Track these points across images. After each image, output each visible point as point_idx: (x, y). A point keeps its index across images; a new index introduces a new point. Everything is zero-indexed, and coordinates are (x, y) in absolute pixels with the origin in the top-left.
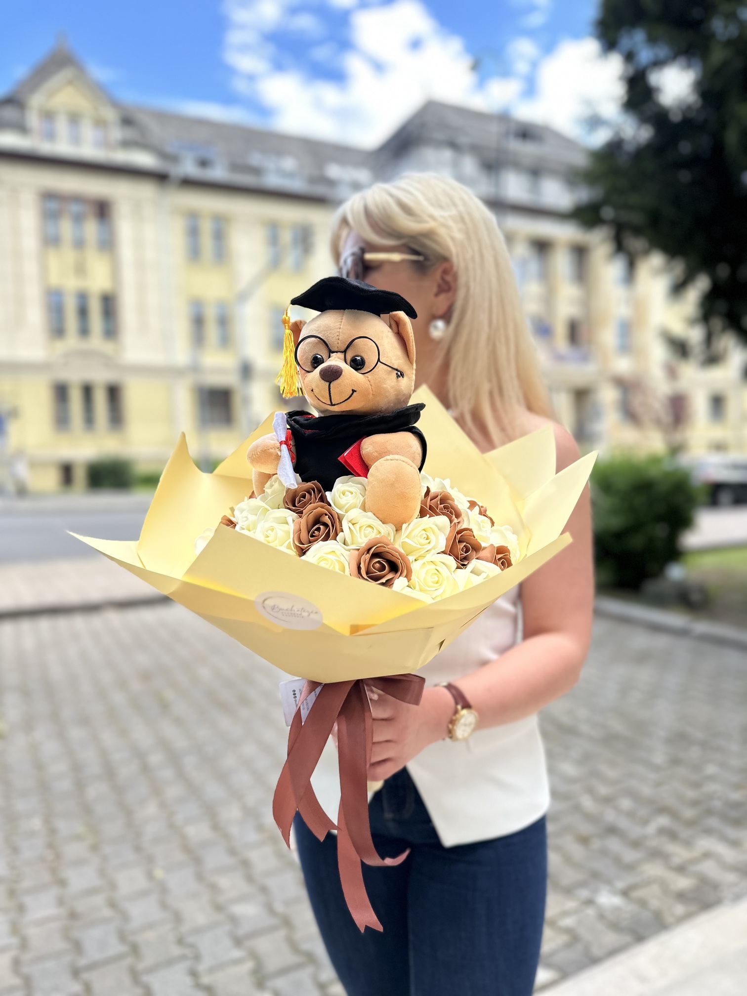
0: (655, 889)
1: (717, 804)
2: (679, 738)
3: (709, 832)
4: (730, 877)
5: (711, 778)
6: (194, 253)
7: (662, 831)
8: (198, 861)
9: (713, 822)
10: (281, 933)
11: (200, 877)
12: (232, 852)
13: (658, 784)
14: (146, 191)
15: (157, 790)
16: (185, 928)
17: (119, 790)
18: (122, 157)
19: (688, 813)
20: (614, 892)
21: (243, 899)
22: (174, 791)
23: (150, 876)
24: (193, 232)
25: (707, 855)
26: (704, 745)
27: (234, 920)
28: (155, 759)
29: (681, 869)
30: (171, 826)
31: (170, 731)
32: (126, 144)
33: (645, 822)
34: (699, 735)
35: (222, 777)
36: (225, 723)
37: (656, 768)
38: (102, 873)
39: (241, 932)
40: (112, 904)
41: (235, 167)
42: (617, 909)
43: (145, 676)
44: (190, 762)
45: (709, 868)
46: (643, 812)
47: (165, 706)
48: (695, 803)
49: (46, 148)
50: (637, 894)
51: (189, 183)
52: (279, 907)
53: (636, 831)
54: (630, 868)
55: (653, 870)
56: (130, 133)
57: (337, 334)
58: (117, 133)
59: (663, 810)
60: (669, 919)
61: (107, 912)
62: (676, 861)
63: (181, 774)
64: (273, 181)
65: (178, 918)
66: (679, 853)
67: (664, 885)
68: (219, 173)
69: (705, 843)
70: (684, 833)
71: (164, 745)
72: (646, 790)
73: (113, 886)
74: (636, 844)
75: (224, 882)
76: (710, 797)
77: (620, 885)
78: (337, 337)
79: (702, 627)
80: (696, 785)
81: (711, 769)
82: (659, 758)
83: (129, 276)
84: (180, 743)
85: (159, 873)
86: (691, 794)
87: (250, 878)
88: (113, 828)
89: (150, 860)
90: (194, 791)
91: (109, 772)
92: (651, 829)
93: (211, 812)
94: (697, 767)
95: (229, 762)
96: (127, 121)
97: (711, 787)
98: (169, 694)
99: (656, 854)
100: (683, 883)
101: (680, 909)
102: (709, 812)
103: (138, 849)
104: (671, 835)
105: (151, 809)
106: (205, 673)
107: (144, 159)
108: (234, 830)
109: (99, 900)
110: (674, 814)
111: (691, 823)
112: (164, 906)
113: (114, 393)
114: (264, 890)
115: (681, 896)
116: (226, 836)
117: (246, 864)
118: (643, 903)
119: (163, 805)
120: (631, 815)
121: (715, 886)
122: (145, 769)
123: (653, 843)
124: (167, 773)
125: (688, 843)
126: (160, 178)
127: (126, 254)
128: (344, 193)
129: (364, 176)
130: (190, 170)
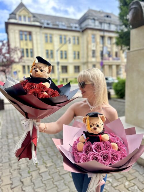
6: (47, 41)
14: (38, 29)
18: (33, 23)
24: (46, 37)
32: (34, 21)
41: (53, 25)
49: (20, 22)
51: (45, 28)
56: (35, 19)
58: (32, 19)
64: (60, 27)
68: (51, 26)
83: (35, 46)
96: (34, 17)
107: (37, 24)
126: (40, 27)
127: (35, 41)
128: (74, 29)
129: (77, 25)
130: (45, 25)
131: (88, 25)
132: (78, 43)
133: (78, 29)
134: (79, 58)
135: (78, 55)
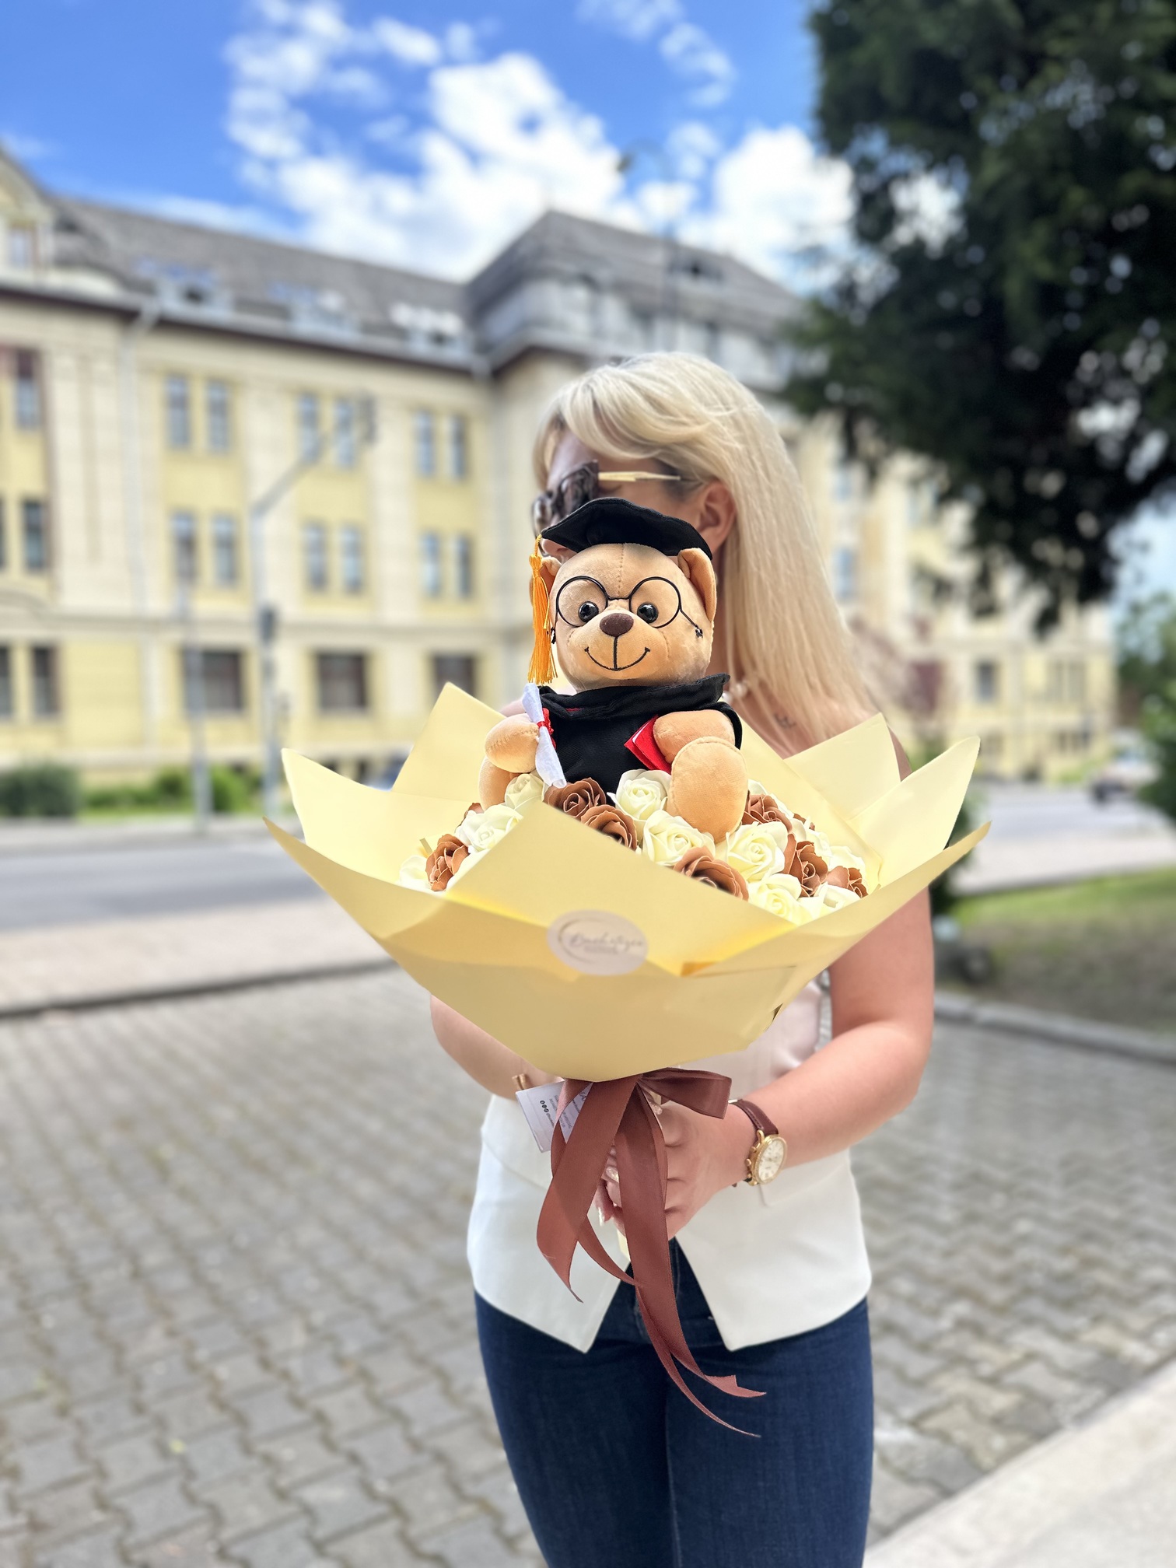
0: (960, 1414)
1: (1037, 1279)
2: (973, 1182)
3: (1029, 1321)
4: (1069, 1388)
5: (1025, 1239)
6: (180, 437)
7: (961, 1324)
8: (241, 1420)
9: (1035, 1306)
10: (391, 1526)
11: (247, 1449)
12: (298, 1403)
13: (948, 1254)
14: (101, 335)
15: (162, 1311)
16: (227, 1534)
17: (96, 1312)
18: (57, 281)
19: (997, 1295)
20: (900, 1422)
21: (322, 1476)
22: (190, 1309)
23: (164, 1451)
24: (179, 403)
25: (1031, 1357)
26: (1008, 1189)
27: (308, 1511)
28: (152, 1258)
29: (994, 1381)
30: (192, 1366)
31: (175, 1211)
32: (64, 262)
33: (935, 1313)
34: (1002, 1176)
35: (270, 1281)
36: (266, 1194)
37: (944, 1230)
38: (80, 1451)
39: (320, 1533)
40: (102, 1503)
41: (243, 304)
42: (907, 1448)
43: (125, 1124)
44: (212, 1257)
45: (1035, 1376)
46: (932, 1296)
47: (163, 1171)
48: (1005, 1279)
50: (932, 1424)
51: (167, 325)
52: (381, 1487)
53: (925, 1327)
54: (920, 1383)
55: (956, 1384)
56: (71, 244)
57: (619, 574)
58: (50, 244)
59: (961, 1293)
60: (987, 1461)
61: (97, 1516)
62: (986, 1369)
63: (198, 1278)
64: (306, 326)
65: (216, 1516)
66: (990, 1356)
67: (971, 1405)
68: (218, 312)
69: (1027, 1339)
70: (995, 1326)
71: (167, 1232)
72: (933, 1264)
73: (102, 1472)
74: (924, 1347)
75: (286, 1452)
76: (1027, 1267)
77: (908, 1412)
78: (618, 579)
79: (990, 1011)
80: (1005, 1252)
81: (1023, 1226)
82: (946, 1215)
83: (70, 471)
84: (196, 1230)
85: (177, 1447)
86: (998, 1266)
87: (329, 1444)
88: (93, 1376)
89: (161, 1423)
90: (223, 1305)
91: (79, 1284)
92: (945, 1323)
93: (257, 1341)
94: (1004, 1226)
95: (278, 1256)
96: (67, 226)
97: (1024, 1254)
98: (167, 1151)
99: (957, 1360)
100: (1000, 1401)
101: (999, 1442)
102: (1028, 1291)
103: (139, 1409)
104: (978, 1330)
105: (155, 1339)
106: (225, 1114)
107: (97, 287)
108: (295, 1365)
109: (80, 1495)
110: (978, 1299)
111: (1001, 1310)
112: (191, 1499)
113: (44, 658)
114: (354, 1459)
115: (998, 1422)
116: (286, 1375)
117: (320, 1417)
118: (944, 1436)
119: (171, 1333)
120: (912, 1302)
121: (1048, 1403)
122: (137, 1274)
123: (949, 1343)
124: (178, 1280)
125: (1000, 1341)
126: (124, 316)
127: (66, 434)
128: (421, 348)
129: (450, 323)
130: (173, 304)
131: (543, 322)
132: (463, 468)
133: (457, 353)
134: (467, 585)
135: (467, 559)
